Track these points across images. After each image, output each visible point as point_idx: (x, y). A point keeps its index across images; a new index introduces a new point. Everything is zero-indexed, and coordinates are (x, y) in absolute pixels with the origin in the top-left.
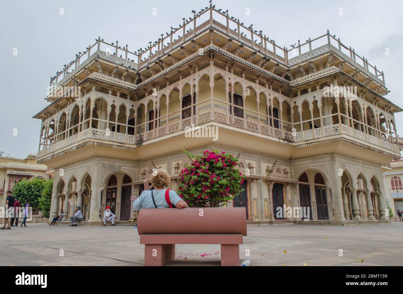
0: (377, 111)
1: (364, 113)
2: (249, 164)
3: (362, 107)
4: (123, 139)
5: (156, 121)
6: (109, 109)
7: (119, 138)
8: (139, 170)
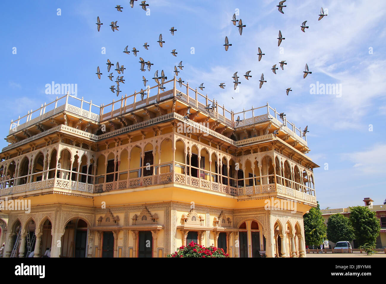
0: (301, 169)
1: (292, 171)
2: (200, 218)
3: (291, 166)
4: (83, 188)
5: (117, 174)
6: (73, 160)
7: (80, 187)
8: (95, 217)
